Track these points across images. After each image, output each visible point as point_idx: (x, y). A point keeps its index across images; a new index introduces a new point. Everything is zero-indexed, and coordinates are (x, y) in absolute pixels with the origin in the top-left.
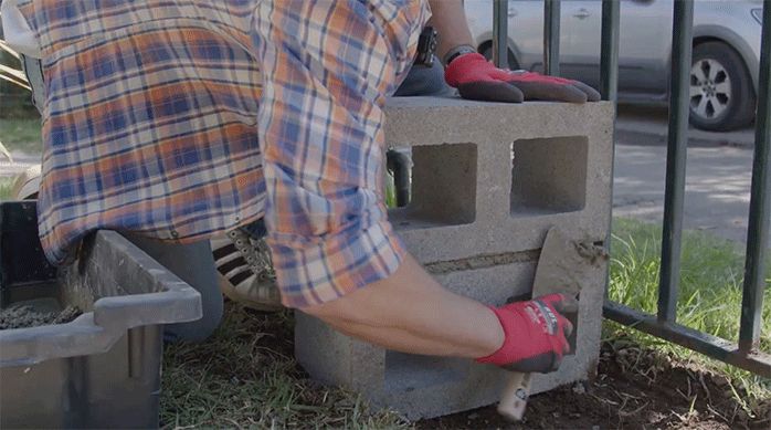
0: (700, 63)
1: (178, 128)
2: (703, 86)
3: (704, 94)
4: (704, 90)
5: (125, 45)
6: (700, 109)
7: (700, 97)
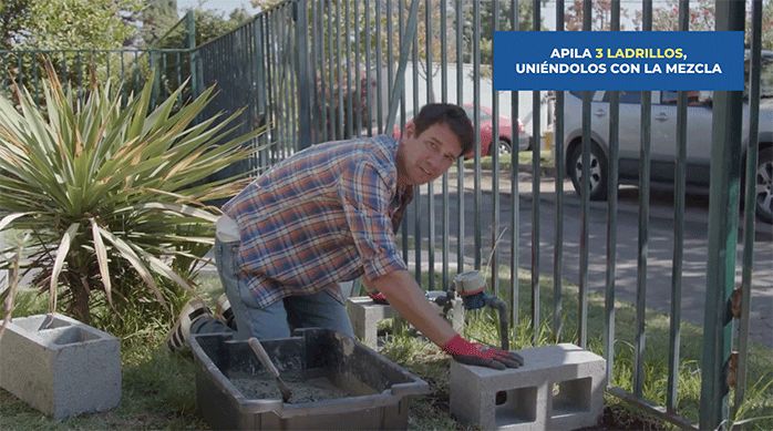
0: (765, 165)
1: (305, 246)
2: (768, 184)
3: (768, 192)
4: (769, 188)
5: (278, 217)
6: (766, 205)
7: (765, 194)
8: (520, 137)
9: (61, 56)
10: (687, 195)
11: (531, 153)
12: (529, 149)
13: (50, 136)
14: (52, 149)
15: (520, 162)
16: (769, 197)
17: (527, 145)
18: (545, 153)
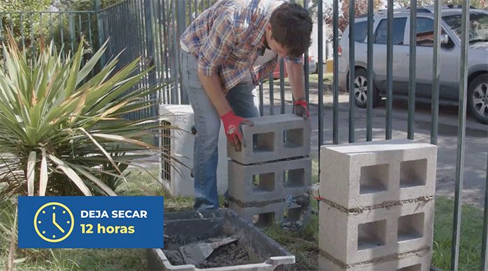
0: (481, 85)
2: (482, 98)
3: (483, 103)
4: (483, 100)
6: (481, 112)
7: (481, 104)
8: (310, 64)
9: (8, 15)
10: (440, 106)
11: (317, 75)
12: (316, 73)
13: (11, 88)
14: (14, 99)
15: (310, 81)
16: (483, 107)
17: (314, 70)
18: (328, 75)
